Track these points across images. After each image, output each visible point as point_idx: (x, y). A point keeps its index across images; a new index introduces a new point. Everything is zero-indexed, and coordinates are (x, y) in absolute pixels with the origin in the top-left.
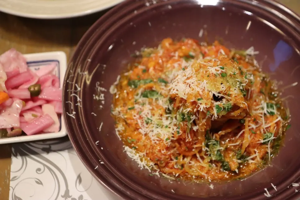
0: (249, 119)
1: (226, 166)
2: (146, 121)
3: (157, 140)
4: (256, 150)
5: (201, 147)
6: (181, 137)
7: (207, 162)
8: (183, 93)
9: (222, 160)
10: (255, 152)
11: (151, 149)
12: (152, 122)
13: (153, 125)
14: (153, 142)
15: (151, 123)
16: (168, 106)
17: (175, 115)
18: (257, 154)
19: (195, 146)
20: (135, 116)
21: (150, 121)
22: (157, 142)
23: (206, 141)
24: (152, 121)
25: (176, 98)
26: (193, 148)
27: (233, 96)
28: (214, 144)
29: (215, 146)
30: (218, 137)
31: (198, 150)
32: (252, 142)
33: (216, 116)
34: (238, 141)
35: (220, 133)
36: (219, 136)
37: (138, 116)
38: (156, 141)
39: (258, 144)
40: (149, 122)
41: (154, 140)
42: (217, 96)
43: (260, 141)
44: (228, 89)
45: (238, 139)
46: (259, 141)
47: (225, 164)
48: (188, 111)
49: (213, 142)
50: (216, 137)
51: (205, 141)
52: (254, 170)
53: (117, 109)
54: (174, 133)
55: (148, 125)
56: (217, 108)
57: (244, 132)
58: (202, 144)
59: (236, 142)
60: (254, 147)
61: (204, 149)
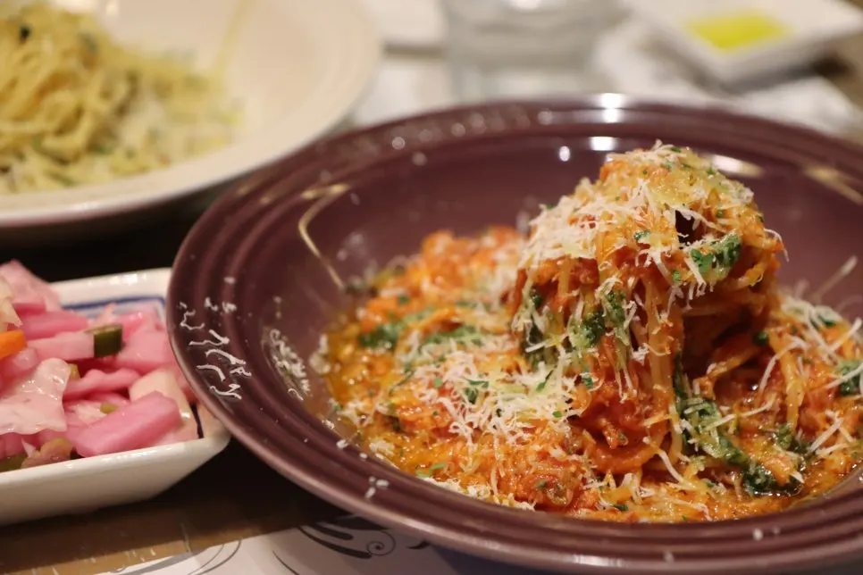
0: (780, 329)
1: (757, 475)
2: (467, 391)
3: (525, 429)
4: (829, 413)
5: (668, 423)
6: (600, 398)
7: (695, 473)
8: (577, 244)
9: (740, 460)
10: (829, 421)
11: (509, 464)
12: (490, 389)
13: (495, 398)
14: (511, 440)
15: (487, 394)
16: (532, 318)
17: (563, 337)
18: (838, 423)
19: (649, 423)
20: (421, 395)
21: (479, 388)
22: (526, 436)
23: (679, 399)
24: (486, 385)
25: (554, 279)
26: (644, 433)
27: (735, 213)
28: (703, 412)
29: (706, 418)
30: (709, 384)
31: (660, 438)
32: (812, 389)
33: (701, 281)
34: (767, 397)
35: (713, 370)
36: (710, 380)
37: (433, 392)
38: (520, 433)
39: (829, 391)
40: (477, 391)
41: (513, 433)
42: (689, 219)
43: (834, 379)
44: (713, 198)
45: (764, 394)
46: (829, 380)
47: (752, 471)
48: (611, 285)
49: (698, 404)
50: (702, 388)
51: (675, 399)
52: (848, 468)
53: (351, 405)
54: (570, 396)
55: (478, 401)
56: (698, 259)
57: (778, 362)
58: (668, 412)
59: (763, 401)
60: (821, 406)
61: (678, 427)
